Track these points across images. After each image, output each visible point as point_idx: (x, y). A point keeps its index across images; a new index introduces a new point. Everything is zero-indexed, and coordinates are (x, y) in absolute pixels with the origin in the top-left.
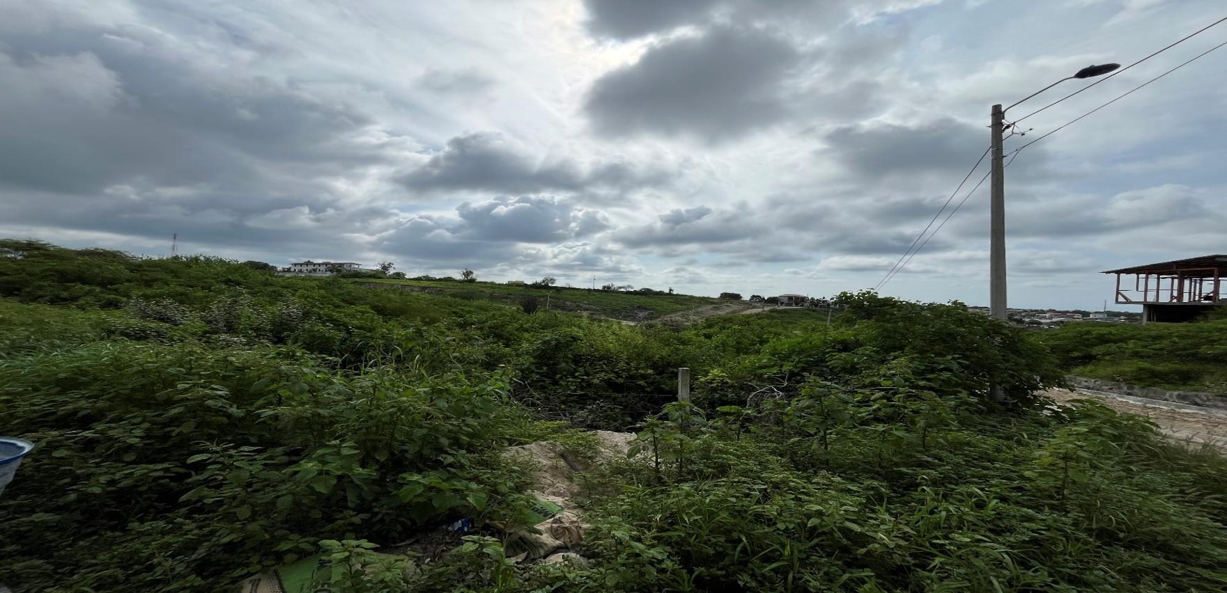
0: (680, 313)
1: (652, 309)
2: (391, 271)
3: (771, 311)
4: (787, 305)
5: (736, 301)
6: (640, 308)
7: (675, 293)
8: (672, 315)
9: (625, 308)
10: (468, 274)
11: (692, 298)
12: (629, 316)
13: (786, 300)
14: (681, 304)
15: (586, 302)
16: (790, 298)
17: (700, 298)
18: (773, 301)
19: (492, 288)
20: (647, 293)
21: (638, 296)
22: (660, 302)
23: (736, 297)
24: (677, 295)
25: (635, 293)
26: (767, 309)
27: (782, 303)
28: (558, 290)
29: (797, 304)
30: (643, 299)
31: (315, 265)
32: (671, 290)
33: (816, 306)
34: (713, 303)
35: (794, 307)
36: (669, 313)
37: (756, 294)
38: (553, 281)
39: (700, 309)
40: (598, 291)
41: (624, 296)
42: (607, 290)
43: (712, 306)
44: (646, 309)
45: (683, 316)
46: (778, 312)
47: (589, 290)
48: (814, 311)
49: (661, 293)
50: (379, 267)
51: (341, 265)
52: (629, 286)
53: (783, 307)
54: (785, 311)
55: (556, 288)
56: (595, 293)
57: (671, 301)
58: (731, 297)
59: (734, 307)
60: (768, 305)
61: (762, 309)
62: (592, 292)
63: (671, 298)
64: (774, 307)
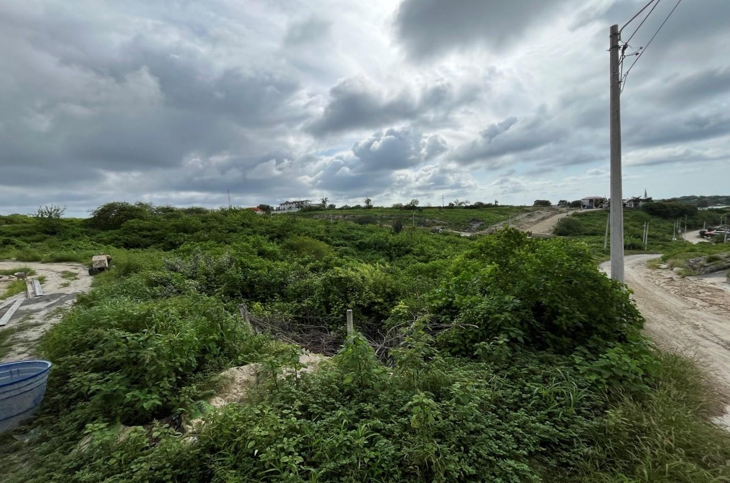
0: (502, 223)
1: (483, 221)
2: (328, 204)
3: (574, 215)
4: (589, 207)
5: (545, 208)
6: (475, 220)
7: (499, 204)
8: (497, 225)
9: (464, 222)
10: (368, 201)
11: (512, 207)
12: (466, 228)
13: (587, 203)
14: (503, 215)
15: (438, 218)
16: (591, 200)
17: (517, 207)
18: (577, 204)
19: (382, 212)
20: (479, 206)
21: (473, 210)
22: (489, 214)
23: (545, 204)
24: (501, 206)
25: (471, 207)
26: (571, 213)
27: (584, 206)
28: (421, 209)
29: (597, 206)
30: (476, 213)
31: (290, 203)
32: (496, 202)
34: (527, 211)
35: (594, 209)
36: (494, 224)
37: (563, 200)
39: (517, 218)
40: (446, 207)
41: (464, 210)
42: (451, 207)
43: (526, 214)
44: (478, 221)
46: (578, 215)
47: (440, 208)
49: (489, 206)
50: (320, 202)
51: (302, 202)
52: (467, 202)
53: (584, 211)
54: (585, 214)
55: (419, 208)
56: (444, 210)
57: (497, 212)
58: (543, 204)
59: (544, 213)
60: (571, 210)
61: (566, 214)
62: (442, 210)
63: (497, 210)
64: (577, 211)
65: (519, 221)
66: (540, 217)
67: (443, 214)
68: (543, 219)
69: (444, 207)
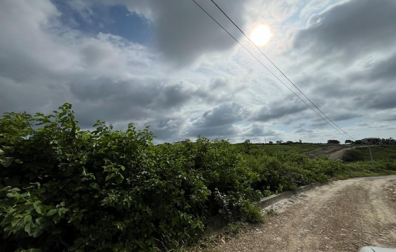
3: (356, 149)
4: (368, 144)
5: (335, 145)
7: (303, 142)
11: (311, 144)
13: (367, 142)
14: (306, 148)
16: (369, 140)
17: (315, 144)
18: (358, 142)
20: (289, 143)
22: (295, 148)
23: (336, 142)
24: (304, 143)
25: (284, 144)
26: (354, 148)
29: (374, 144)
30: (287, 147)
32: (300, 141)
33: (387, 144)
34: (323, 146)
35: (372, 146)
37: (348, 140)
38: (249, 141)
39: (315, 150)
42: (271, 143)
43: (321, 148)
45: (306, 154)
46: (360, 149)
48: (386, 147)
49: (297, 143)
53: (365, 146)
54: (366, 149)
56: (266, 145)
57: (301, 146)
58: (333, 143)
59: (335, 148)
60: (355, 146)
61: (351, 148)
62: (264, 145)
63: (301, 145)
64: (359, 146)
65: (316, 152)
66: (332, 150)
67: (265, 147)
68: (335, 151)
69: (266, 144)
